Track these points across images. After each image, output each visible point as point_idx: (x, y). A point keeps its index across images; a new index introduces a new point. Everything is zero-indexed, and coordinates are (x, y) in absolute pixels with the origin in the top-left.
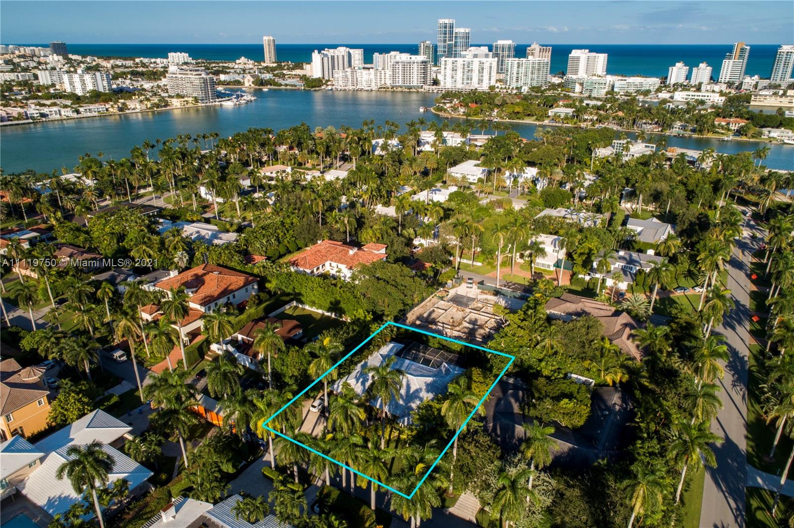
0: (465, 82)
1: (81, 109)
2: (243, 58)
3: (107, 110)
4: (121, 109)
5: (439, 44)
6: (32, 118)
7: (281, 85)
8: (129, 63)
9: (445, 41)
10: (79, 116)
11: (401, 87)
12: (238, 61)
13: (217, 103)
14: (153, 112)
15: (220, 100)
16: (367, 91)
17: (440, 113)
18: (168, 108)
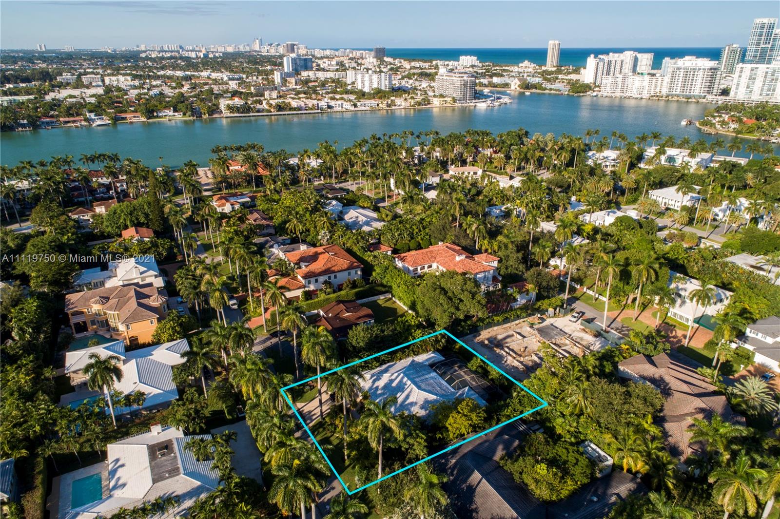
0: (764, 93)
1: (359, 104)
2: (526, 61)
3: (378, 105)
4: (389, 106)
5: (749, 48)
6: (322, 109)
7: (546, 89)
8: (427, 65)
9: (758, 44)
10: (356, 109)
11: (678, 96)
12: (521, 65)
13: (472, 104)
14: (415, 109)
15: (477, 101)
16: (636, 98)
17: (703, 128)
18: (429, 106)
